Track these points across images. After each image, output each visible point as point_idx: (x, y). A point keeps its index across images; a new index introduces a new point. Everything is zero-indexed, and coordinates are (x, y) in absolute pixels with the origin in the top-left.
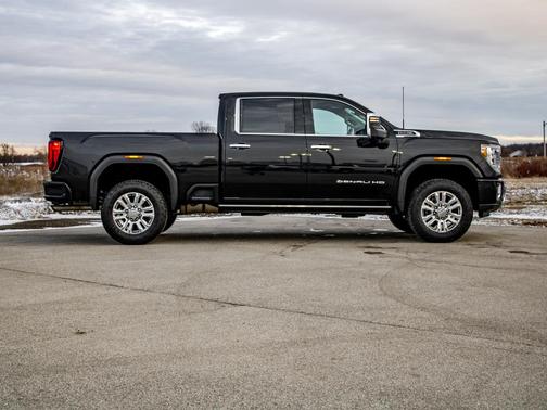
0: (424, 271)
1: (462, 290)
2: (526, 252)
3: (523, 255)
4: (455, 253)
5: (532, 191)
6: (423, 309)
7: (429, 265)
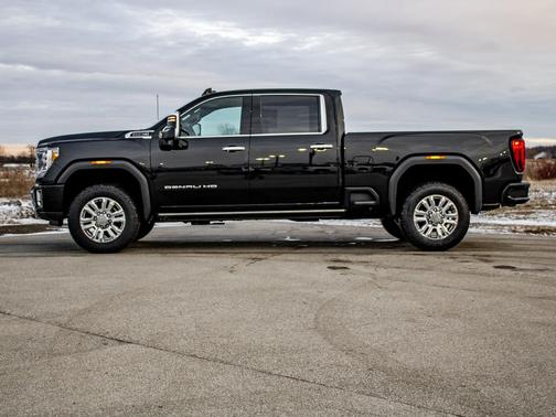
0: (381, 294)
1: (414, 321)
2: (513, 268)
3: (507, 272)
4: (430, 269)
5: (546, 194)
6: (349, 352)
7: (392, 285)
